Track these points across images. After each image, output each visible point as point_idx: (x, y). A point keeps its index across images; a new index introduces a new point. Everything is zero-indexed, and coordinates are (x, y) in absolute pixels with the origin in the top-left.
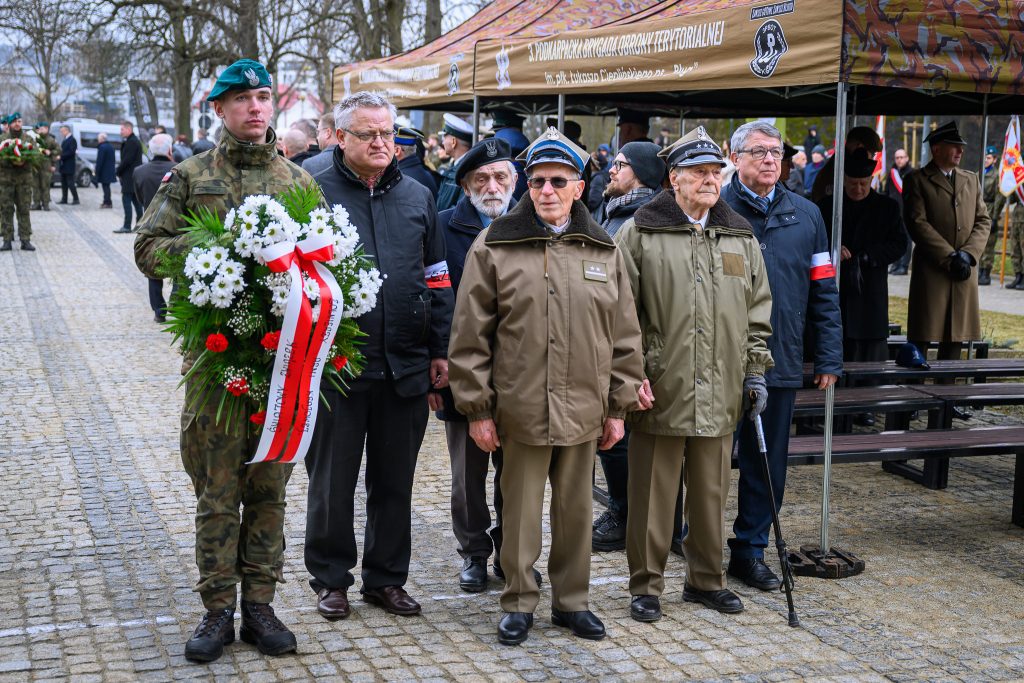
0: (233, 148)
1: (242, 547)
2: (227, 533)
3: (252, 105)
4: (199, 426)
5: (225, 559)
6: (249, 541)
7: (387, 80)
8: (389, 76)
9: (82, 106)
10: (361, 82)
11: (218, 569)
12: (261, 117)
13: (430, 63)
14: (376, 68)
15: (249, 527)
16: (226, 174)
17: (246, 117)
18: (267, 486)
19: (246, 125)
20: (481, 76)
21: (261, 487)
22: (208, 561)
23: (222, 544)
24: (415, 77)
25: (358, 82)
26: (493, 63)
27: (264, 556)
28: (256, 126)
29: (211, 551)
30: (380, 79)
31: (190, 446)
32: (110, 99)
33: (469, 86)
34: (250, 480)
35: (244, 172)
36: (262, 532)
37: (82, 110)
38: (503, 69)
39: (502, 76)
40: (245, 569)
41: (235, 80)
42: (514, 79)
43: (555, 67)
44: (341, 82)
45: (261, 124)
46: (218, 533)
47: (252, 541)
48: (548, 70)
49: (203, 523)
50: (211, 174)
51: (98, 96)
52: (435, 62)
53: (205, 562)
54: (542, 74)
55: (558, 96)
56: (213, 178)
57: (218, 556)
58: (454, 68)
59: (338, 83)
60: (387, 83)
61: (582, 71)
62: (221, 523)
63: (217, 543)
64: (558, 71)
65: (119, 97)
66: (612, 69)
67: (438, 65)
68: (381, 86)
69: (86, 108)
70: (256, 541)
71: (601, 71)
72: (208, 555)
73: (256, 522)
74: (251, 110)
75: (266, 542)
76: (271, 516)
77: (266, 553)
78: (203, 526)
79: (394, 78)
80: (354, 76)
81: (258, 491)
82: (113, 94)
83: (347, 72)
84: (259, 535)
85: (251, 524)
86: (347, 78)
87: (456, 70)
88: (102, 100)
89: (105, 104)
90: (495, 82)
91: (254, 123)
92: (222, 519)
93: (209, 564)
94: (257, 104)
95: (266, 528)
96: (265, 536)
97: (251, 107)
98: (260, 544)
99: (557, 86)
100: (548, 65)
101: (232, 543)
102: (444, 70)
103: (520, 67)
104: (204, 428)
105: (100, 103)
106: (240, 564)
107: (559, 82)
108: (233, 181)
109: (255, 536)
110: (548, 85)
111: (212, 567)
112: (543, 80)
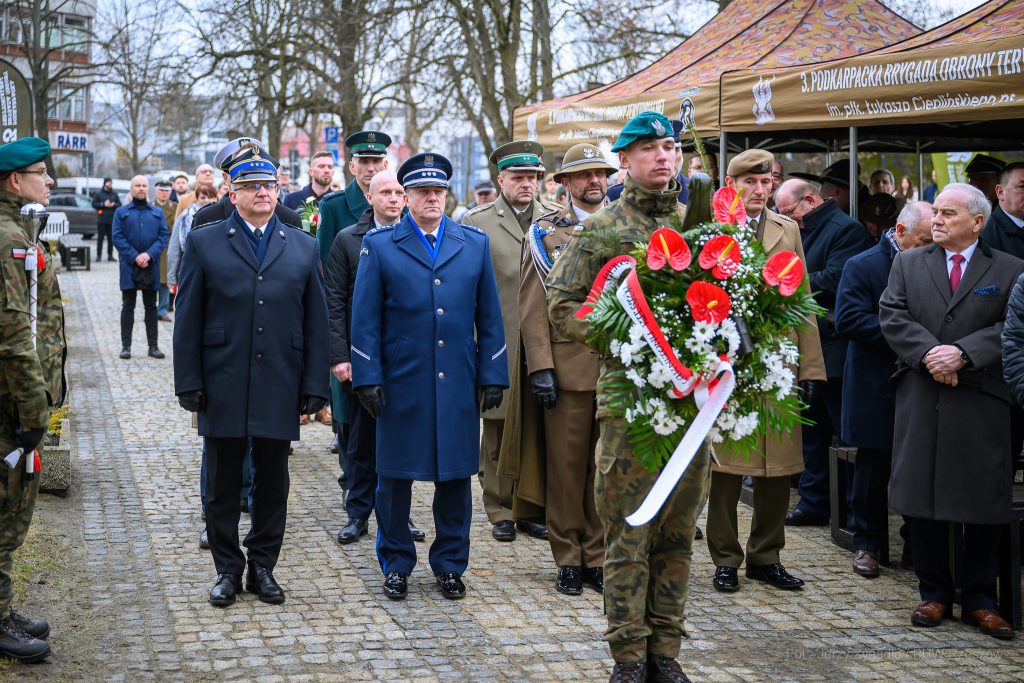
0: (645, 197)
1: (650, 598)
2: (638, 583)
3: (659, 153)
4: (620, 469)
5: (637, 609)
6: (656, 592)
7: (588, 119)
8: (592, 115)
9: (160, 159)
10: (550, 123)
11: (630, 619)
12: (667, 165)
13: (650, 99)
14: (573, 107)
15: (657, 577)
16: (639, 222)
17: (654, 165)
18: (680, 535)
19: (653, 174)
20: (727, 111)
21: (673, 535)
22: (619, 609)
23: (634, 594)
24: (628, 114)
25: (547, 123)
26: (749, 95)
27: (672, 607)
28: (663, 174)
29: (623, 599)
30: (580, 118)
31: (609, 489)
32: (187, 152)
33: (713, 121)
34: (662, 527)
35: (658, 220)
36: (671, 582)
37: (160, 163)
38: (762, 102)
39: (762, 109)
40: (654, 621)
41: (643, 131)
42: (778, 113)
43: (841, 99)
44: (525, 123)
45: (667, 172)
46: (630, 581)
47: (660, 591)
48: (832, 101)
49: (616, 570)
50: (626, 224)
51: (175, 148)
52: (657, 98)
53: (617, 611)
54: (823, 106)
55: (848, 129)
56: (628, 227)
57: (630, 605)
58: (687, 103)
59: (520, 124)
60: (587, 122)
61: (883, 99)
62: (634, 571)
63: (629, 592)
64: (847, 101)
65: (195, 149)
66: (931, 96)
67: (663, 101)
68: (582, 127)
69: (163, 161)
70: (665, 592)
71: (914, 99)
72: (620, 604)
73: (664, 571)
74: (658, 158)
75: (675, 593)
76: (680, 565)
77: (676, 604)
78: (615, 573)
79: (599, 116)
80: (543, 116)
81: (669, 539)
82: (190, 146)
83: (531, 113)
84: (669, 586)
85: (660, 573)
86: (532, 119)
87: (690, 106)
88: (179, 152)
89: (182, 156)
90: (752, 116)
91: (662, 172)
92: (635, 567)
93: (621, 613)
94: (664, 154)
95: (675, 579)
96: (674, 586)
97: (657, 156)
98: (669, 595)
99: (847, 118)
100: (829, 96)
101: (642, 591)
102: (672, 106)
103: (787, 99)
104: (625, 472)
105: (177, 156)
106: (648, 615)
107: (848, 114)
108: (647, 228)
109: (664, 586)
110: (833, 117)
111: (624, 616)
112: (825, 112)
